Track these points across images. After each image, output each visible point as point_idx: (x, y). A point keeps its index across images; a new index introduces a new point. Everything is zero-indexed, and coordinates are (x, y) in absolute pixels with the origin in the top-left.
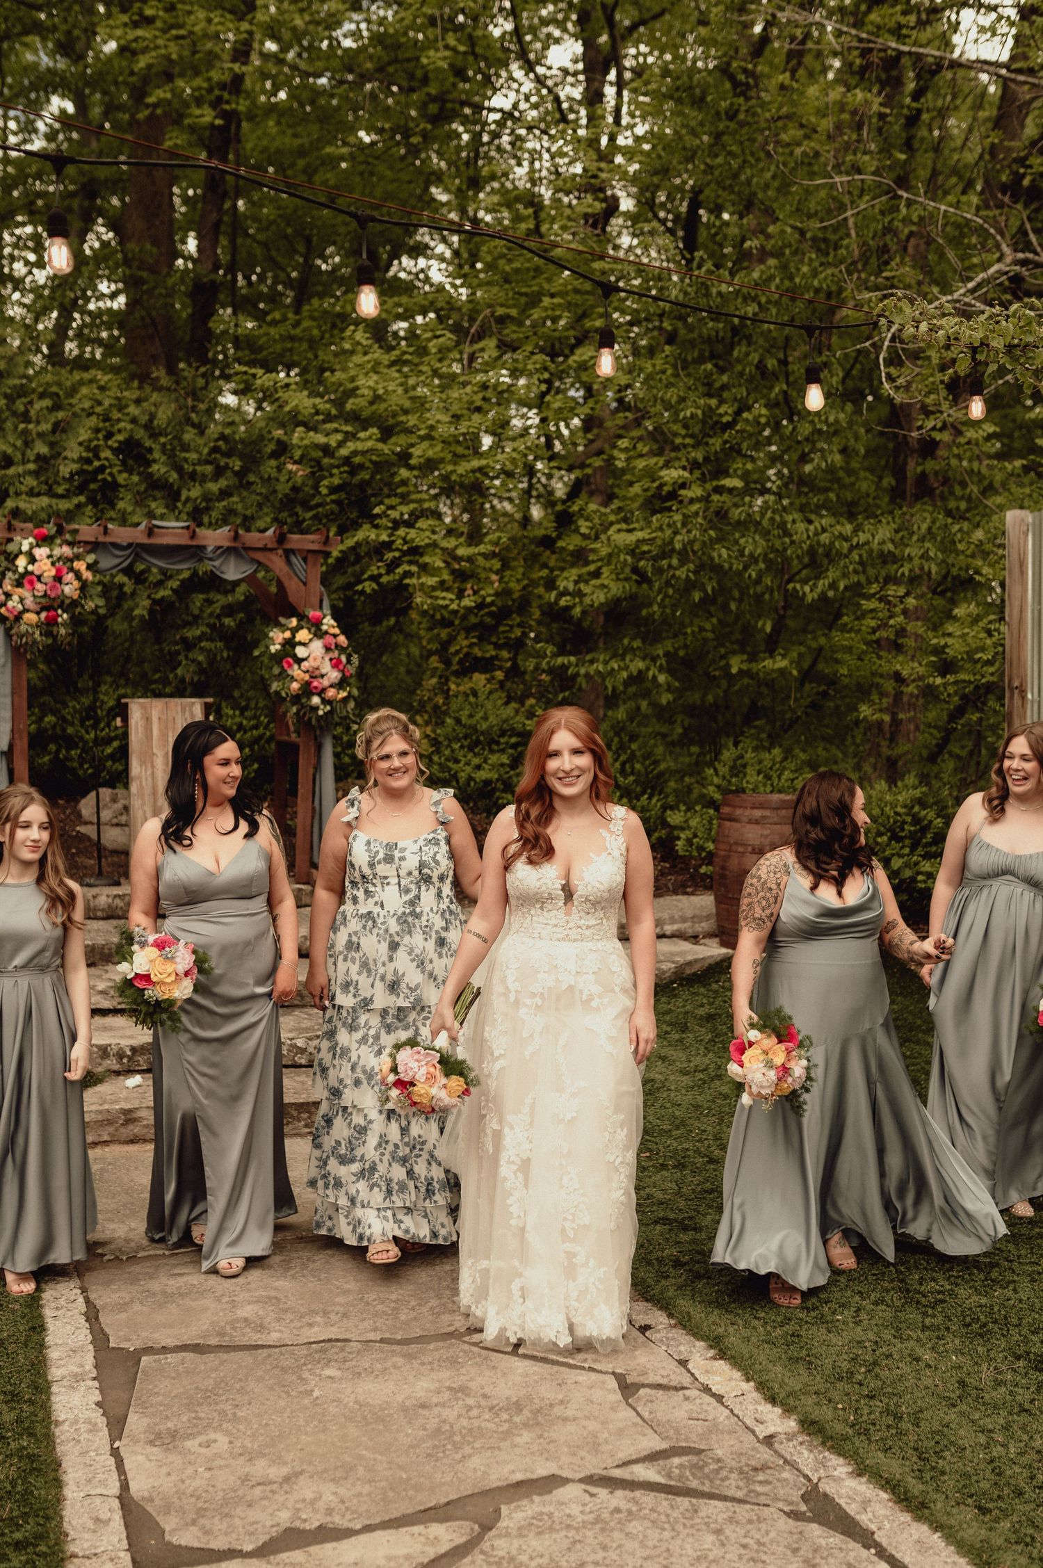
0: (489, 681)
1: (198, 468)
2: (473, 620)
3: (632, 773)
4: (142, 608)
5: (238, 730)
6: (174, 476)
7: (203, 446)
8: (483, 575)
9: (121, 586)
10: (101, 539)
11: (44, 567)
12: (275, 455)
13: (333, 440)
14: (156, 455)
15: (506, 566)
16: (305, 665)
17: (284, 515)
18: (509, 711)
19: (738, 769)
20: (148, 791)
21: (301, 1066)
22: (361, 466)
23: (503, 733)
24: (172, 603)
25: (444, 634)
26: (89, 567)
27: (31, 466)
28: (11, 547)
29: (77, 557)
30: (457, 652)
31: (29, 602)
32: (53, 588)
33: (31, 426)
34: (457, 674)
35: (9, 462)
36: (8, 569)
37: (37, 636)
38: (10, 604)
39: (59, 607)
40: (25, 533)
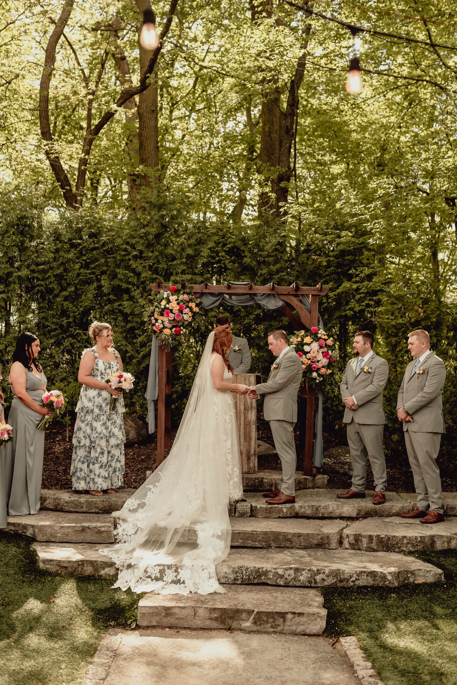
1: (266, 259)
6: (255, 263)
10: (205, 291)
11: (174, 305)
12: (306, 251)
14: (246, 253)
16: (308, 355)
21: (280, 586)
26: (197, 305)
27: (184, 260)
28: (160, 296)
29: (191, 300)
30: (401, 350)
31: (167, 324)
32: (178, 315)
35: (174, 259)
36: (156, 307)
37: (170, 341)
38: (157, 324)
39: (181, 326)
40: (167, 288)
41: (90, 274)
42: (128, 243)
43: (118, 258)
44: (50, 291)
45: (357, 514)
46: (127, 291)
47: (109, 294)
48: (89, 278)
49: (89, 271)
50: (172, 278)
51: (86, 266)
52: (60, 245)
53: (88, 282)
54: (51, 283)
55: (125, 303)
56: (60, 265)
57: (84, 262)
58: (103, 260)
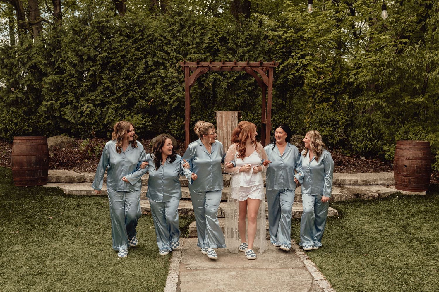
0: (328, 105)
1: (242, 44)
2: (323, 86)
3: (372, 134)
4: (225, 84)
5: (252, 120)
6: (235, 46)
7: (243, 37)
8: (326, 73)
9: (220, 78)
12: (264, 39)
13: (281, 33)
14: (230, 41)
15: (334, 69)
17: (266, 57)
18: (334, 114)
19: (407, 133)
20: (222, 137)
22: (289, 41)
23: (331, 121)
24: (234, 83)
25: (314, 91)
27: (195, 46)
30: (318, 96)
33: (195, 34)
34: (318, 103)
35: (188, 45)
42: (161, 36)
43: (157, 44)
44: (119, 65)
46: (163, 64)
47: (152, 66)
48: (140, 57)
49: (140, 53)
50: (188, 56)
51: (138, 49)
52: (122, 37)
53: (140, 59)
54: (119, 60)
55: (161, 71)
56: (123, 50)
57: (136, 47)
58: (147, 46)
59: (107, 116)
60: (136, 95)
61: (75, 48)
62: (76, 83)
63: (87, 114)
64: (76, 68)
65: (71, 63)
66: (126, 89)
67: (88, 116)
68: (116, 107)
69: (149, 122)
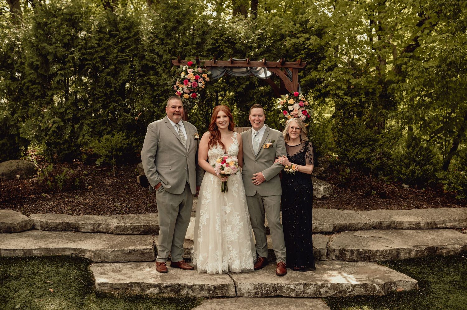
10: (214, 65)
11: (191, 76)
16: (292, 113)
26: (208, 76)
27: (195, 46)
28: (180, 69)
29: (204, 72)
31: (186, 90)
32: (195, 83)
35: (187, 44)
36: (178, 77)
37: (189, 103)
38: (178, 91)
39: (197, 91)
40: (185, 64)
41: (125, 56)
45: (333, 230)
46: (153, 68)
48: (125, 59)
49: (124, 54)
51: (122, 50)
52: (102, 35)
53: (125, 62)
54: (97, 62)
55: (152, 77)
56: (103, 50)
57: (120, 48)
58: (134, 46)
59: (81, 134)
60: (120, 108)
61: (37, 45)
62: (39, 91)
63: (54, 132)
64: (39, 71)
65: (31, 65)
66: (106, 99)
67: (55, 134)
68: (92, 123)
69: (136, 142)
